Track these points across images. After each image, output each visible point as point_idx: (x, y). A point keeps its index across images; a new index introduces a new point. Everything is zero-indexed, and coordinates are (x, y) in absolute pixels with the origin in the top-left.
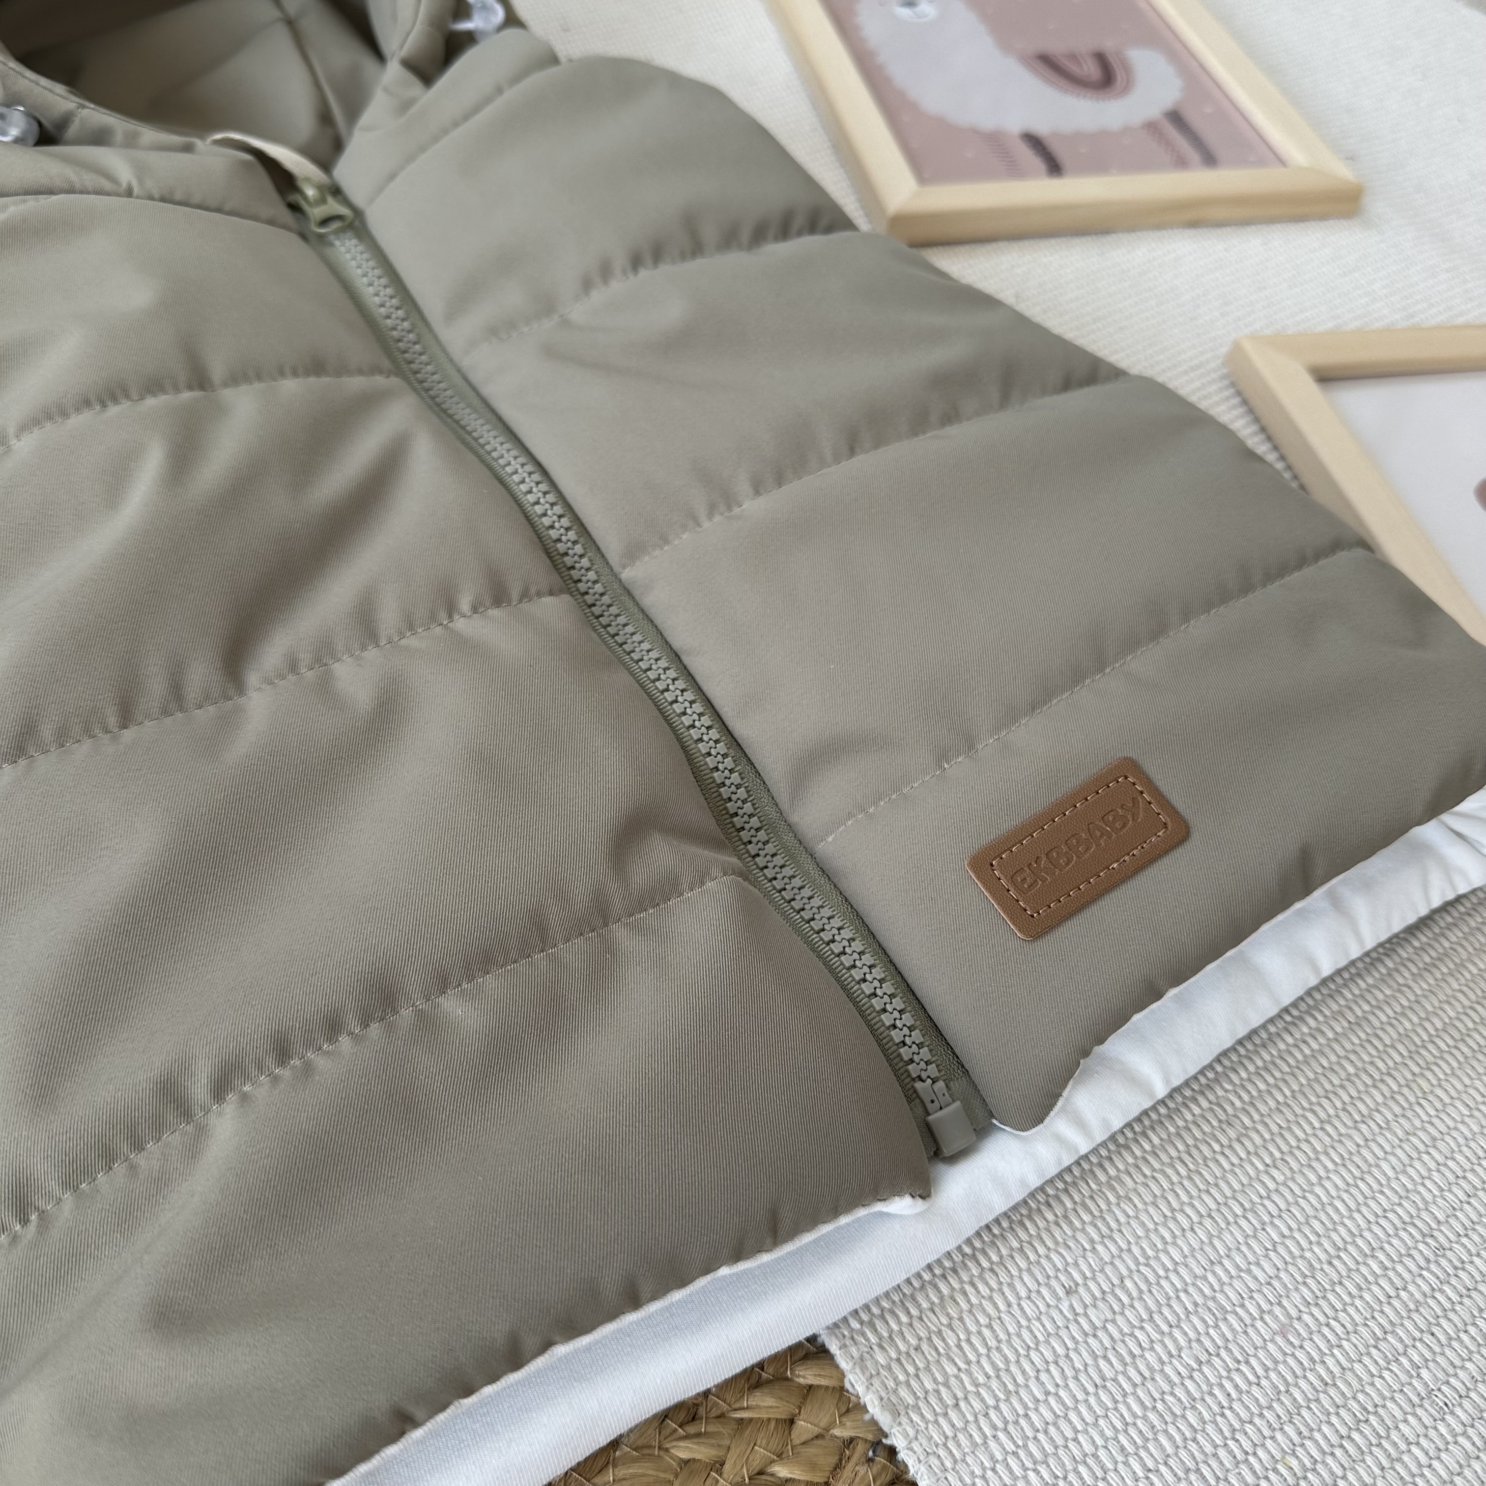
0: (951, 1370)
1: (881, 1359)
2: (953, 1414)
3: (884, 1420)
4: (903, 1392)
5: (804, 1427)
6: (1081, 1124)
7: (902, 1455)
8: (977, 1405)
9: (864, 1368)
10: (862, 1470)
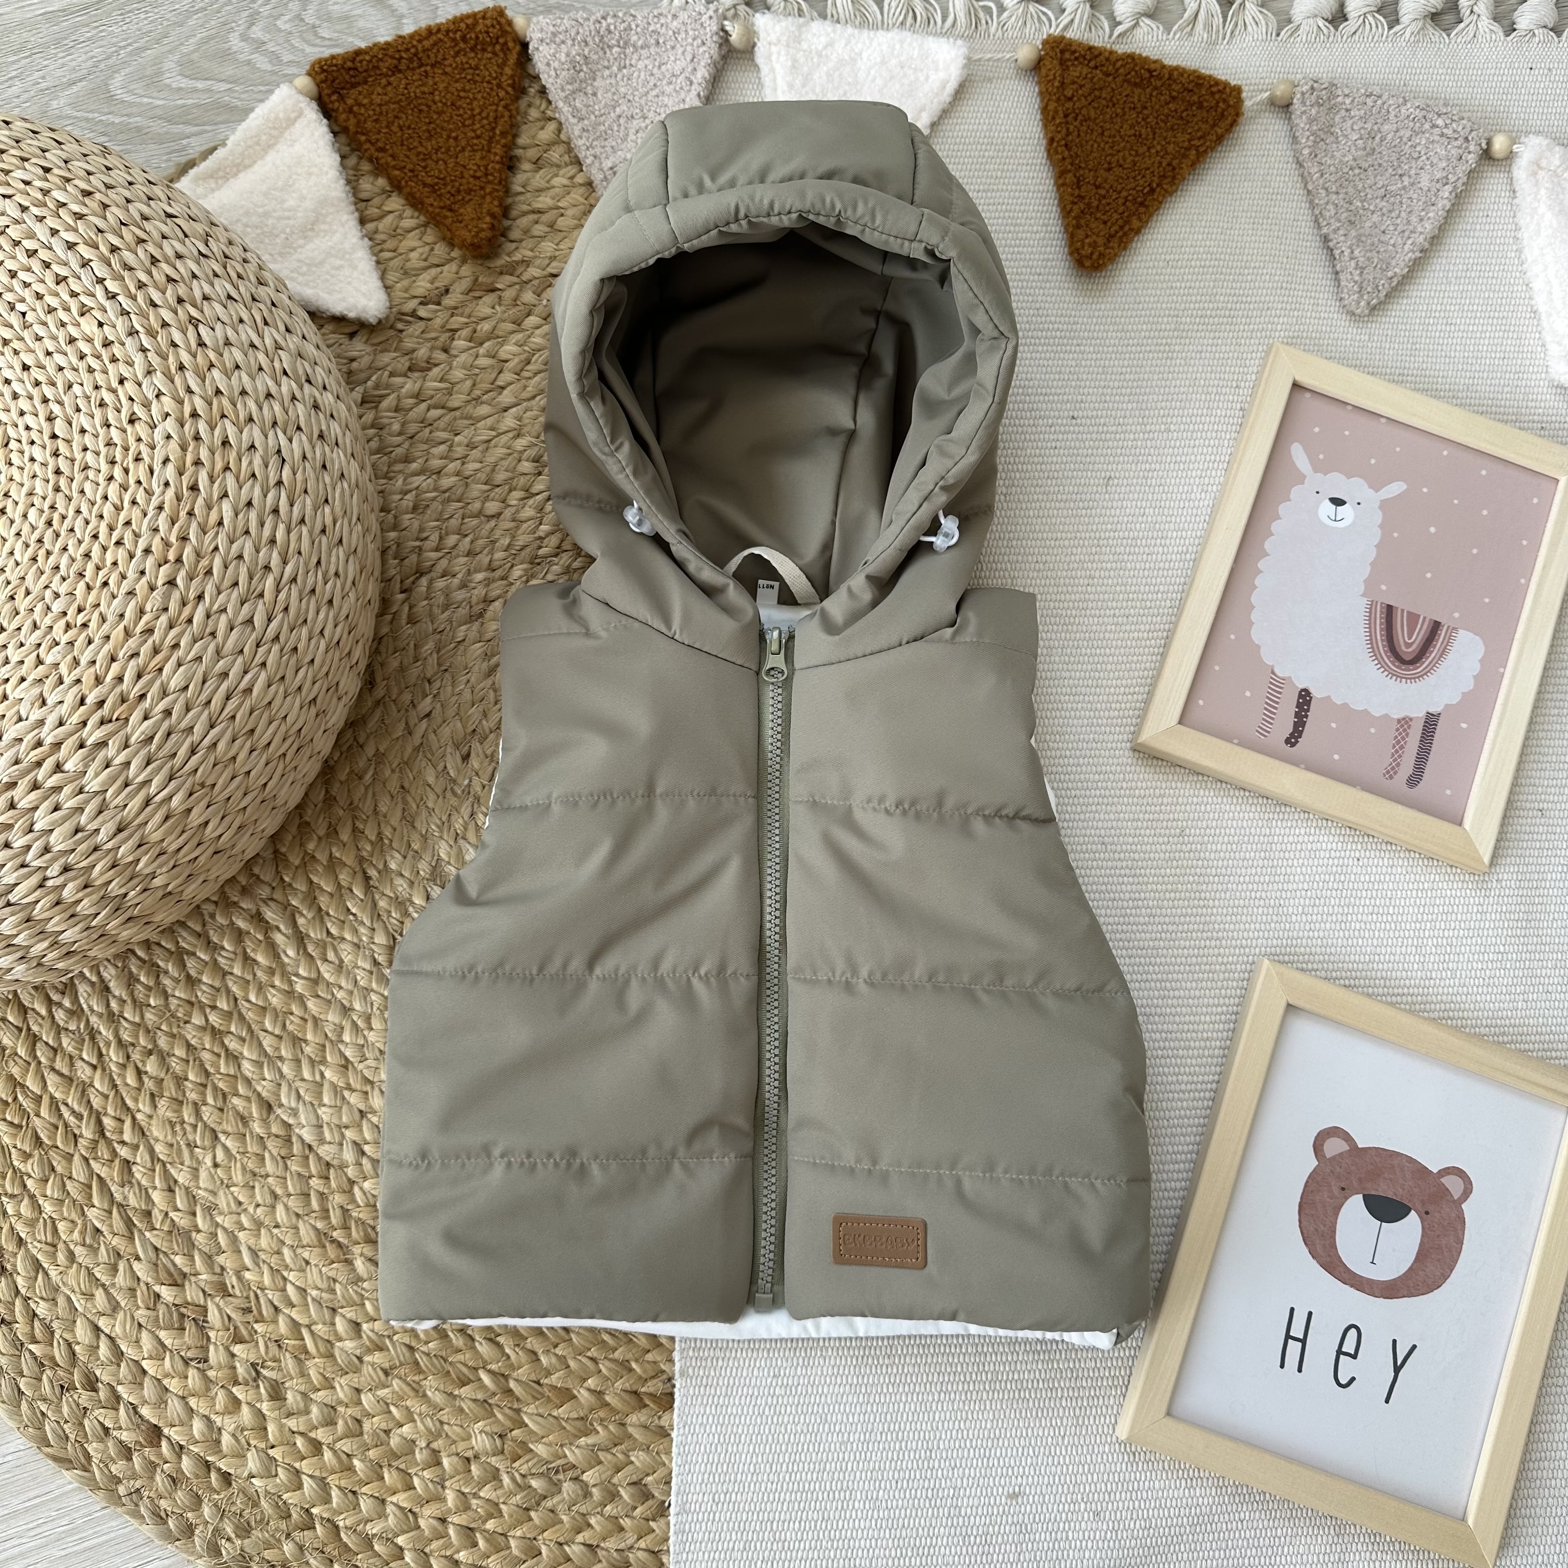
0: (712, 1373)
1: (691, 1353)
2: (702, 1389)
3: (677, 1376)
4: (690, 1371)
5: (649, 1357)
6: (818, 1328)
7: (676, 1390)
8: (713, 1391)
9: (682, 1353)
10: (660, 1384)
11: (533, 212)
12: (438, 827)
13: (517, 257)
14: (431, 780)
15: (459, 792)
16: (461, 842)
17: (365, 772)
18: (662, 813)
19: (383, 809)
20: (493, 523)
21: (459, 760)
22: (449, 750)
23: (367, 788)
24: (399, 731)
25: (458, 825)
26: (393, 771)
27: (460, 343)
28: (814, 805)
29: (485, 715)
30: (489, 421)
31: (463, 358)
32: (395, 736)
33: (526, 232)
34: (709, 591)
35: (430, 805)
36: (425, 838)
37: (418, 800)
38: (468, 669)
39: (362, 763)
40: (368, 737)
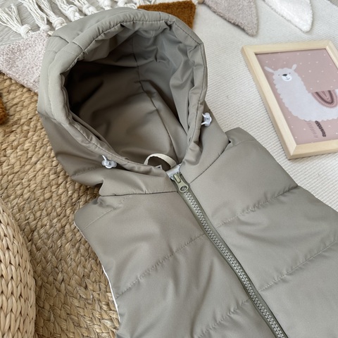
11: (14, 105)
12: (90, 321)
13: (16, 119)
14: (77, 304)
15: (91, 302)
16: (102, 321)
17: (50, 317)
18: (181, 258)
19: (65, 328)
20: (51, 201)
21: (84, 290)
22: (78, 288)
23: (54, 323)
24: (55, 293)
25: (97, 315)
26: (61, 310)
27: (9, 152)
28: (226, 224)
29: (84, 267)
30: (32, 170)
31: (12, 156)
32: (54, 296)
33: (15, 111)
34: (147, 173)
35: (82, 314)
36: (87, 329)
37: (76, 314)
38: (69, 254)
39: (47, 314)
40: (44, 303)
